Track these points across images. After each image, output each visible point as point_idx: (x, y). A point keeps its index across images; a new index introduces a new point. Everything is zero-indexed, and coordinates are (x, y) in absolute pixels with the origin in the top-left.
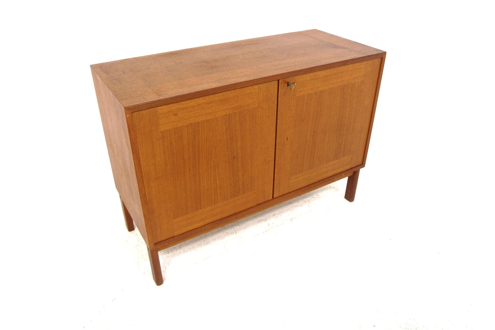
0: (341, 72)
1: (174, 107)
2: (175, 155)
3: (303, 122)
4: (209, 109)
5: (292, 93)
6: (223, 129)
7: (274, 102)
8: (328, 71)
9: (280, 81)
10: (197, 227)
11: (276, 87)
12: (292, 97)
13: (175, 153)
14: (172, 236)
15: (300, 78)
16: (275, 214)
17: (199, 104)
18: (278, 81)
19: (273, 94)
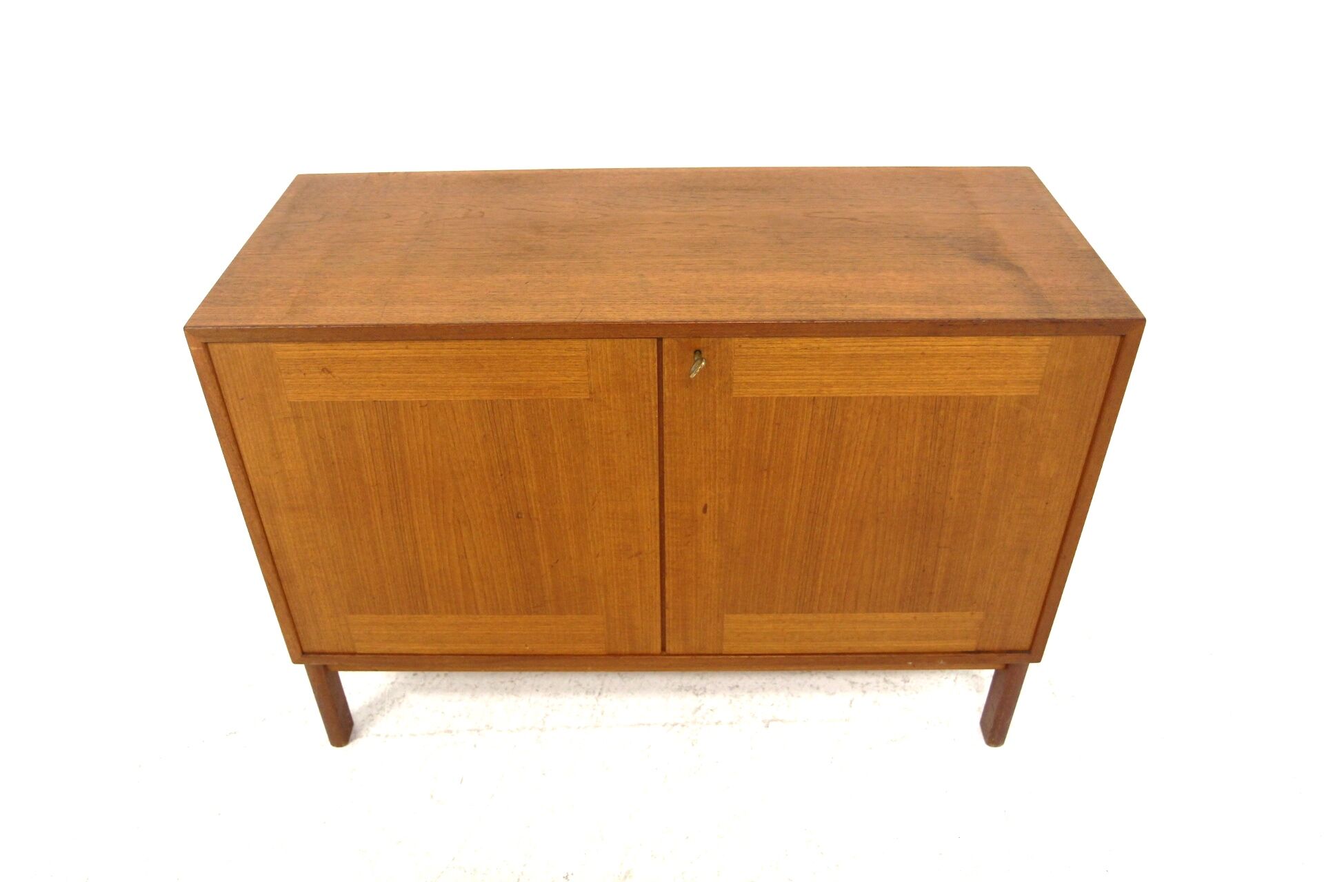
0: (923, 354)
1: (319, 350)
2: (337, 466)
3: (765, 474)
4: (425, 375)
5: (717, 385)
6: (474, 436)
7: (647, 396)
8: (862, 341)
9: (665, 342)
10: (419, 652)
11: (651, 354)
12: (717, 395)
13: (336, 461)
14: (351, 650)
15: (743, 346)
16: (737, 686)
17: (393, 357)
18: (660, 340)
19: (643, 375)
